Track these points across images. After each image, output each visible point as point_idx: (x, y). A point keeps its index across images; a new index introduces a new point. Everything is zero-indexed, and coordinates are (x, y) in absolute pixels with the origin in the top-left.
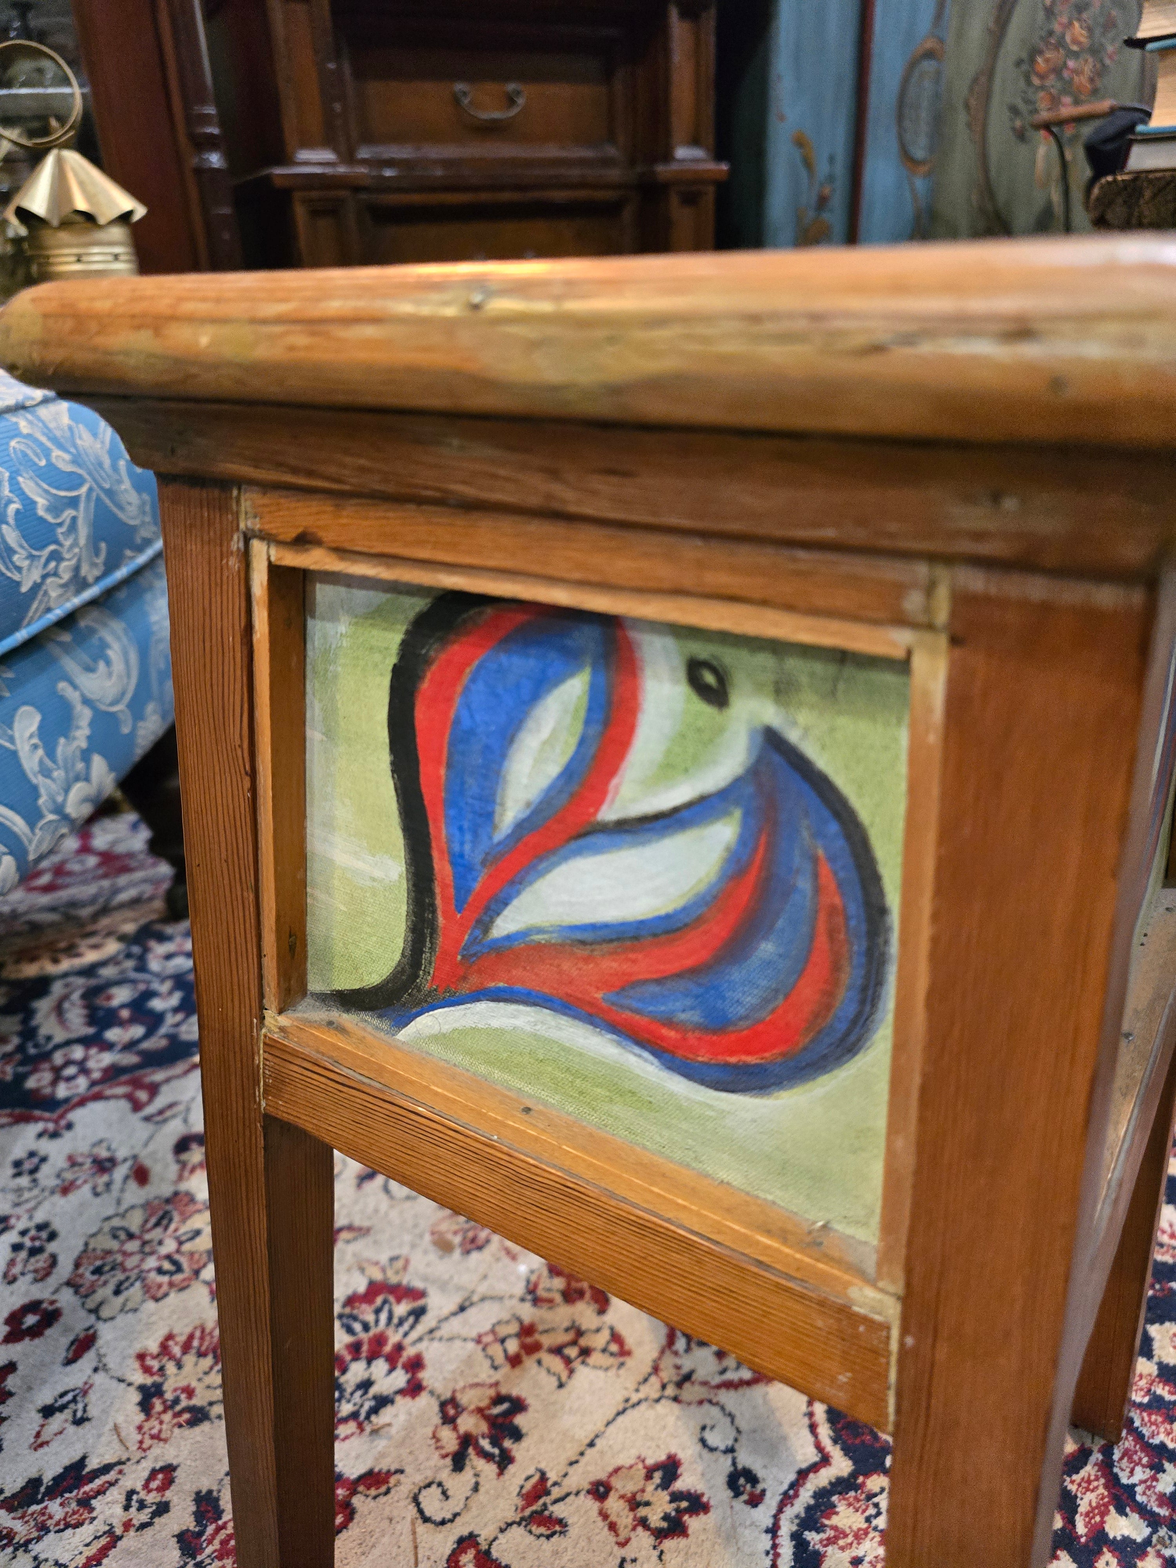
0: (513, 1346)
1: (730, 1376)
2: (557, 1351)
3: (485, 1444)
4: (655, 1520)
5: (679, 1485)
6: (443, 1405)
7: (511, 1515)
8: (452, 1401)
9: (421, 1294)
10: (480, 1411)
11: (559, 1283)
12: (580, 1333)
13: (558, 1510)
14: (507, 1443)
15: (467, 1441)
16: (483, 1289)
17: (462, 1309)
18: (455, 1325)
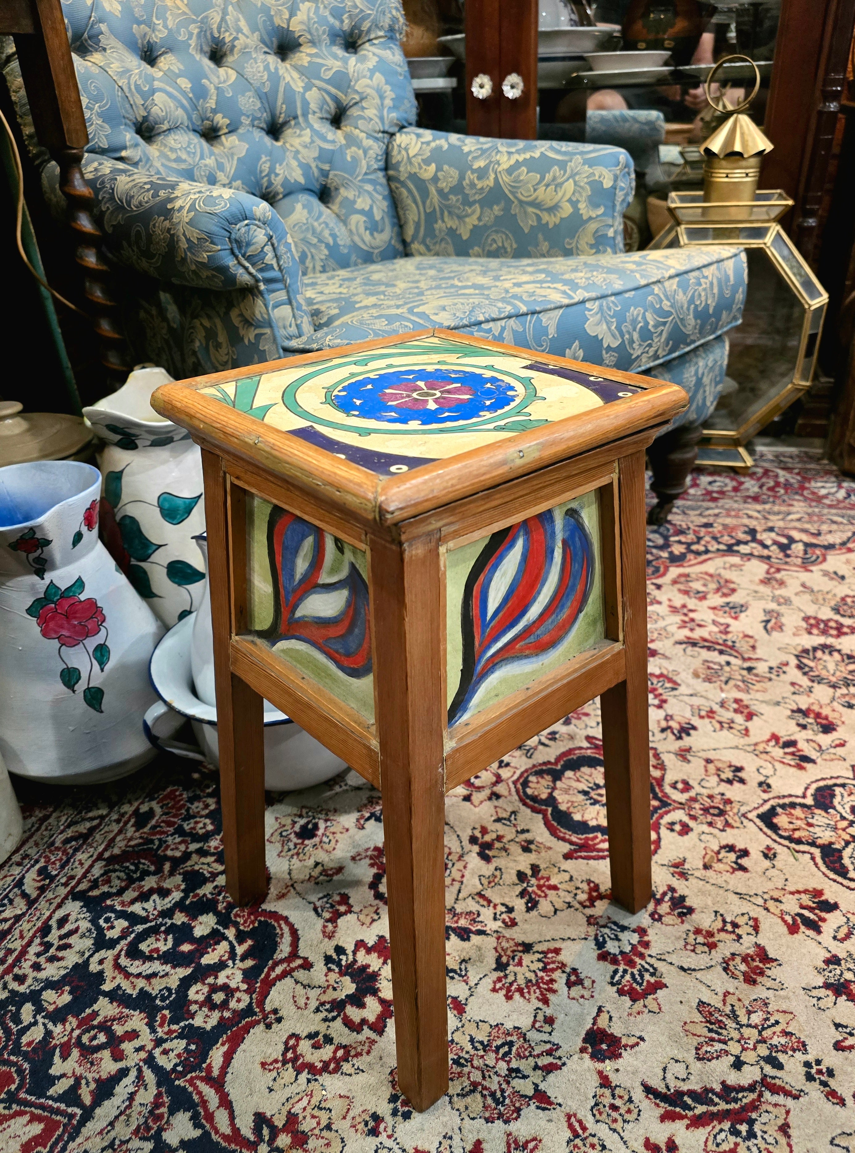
0: (703, 713)
1: (785, 760)
2: (721, 723)
3: (676, 732)
4: (724, 776)
5: (739, 774)
6: (667, 716)
7: (673, 750)
8: (671, 717)
9: (679, 685)
10: (679, 723)
11: (735, 706)
12: (733, 722)
13: (689, 758)
14: (683, 735)
15: (669, 727)
16: (704, 694)
17: (691, 695)
18: (686, 699)
